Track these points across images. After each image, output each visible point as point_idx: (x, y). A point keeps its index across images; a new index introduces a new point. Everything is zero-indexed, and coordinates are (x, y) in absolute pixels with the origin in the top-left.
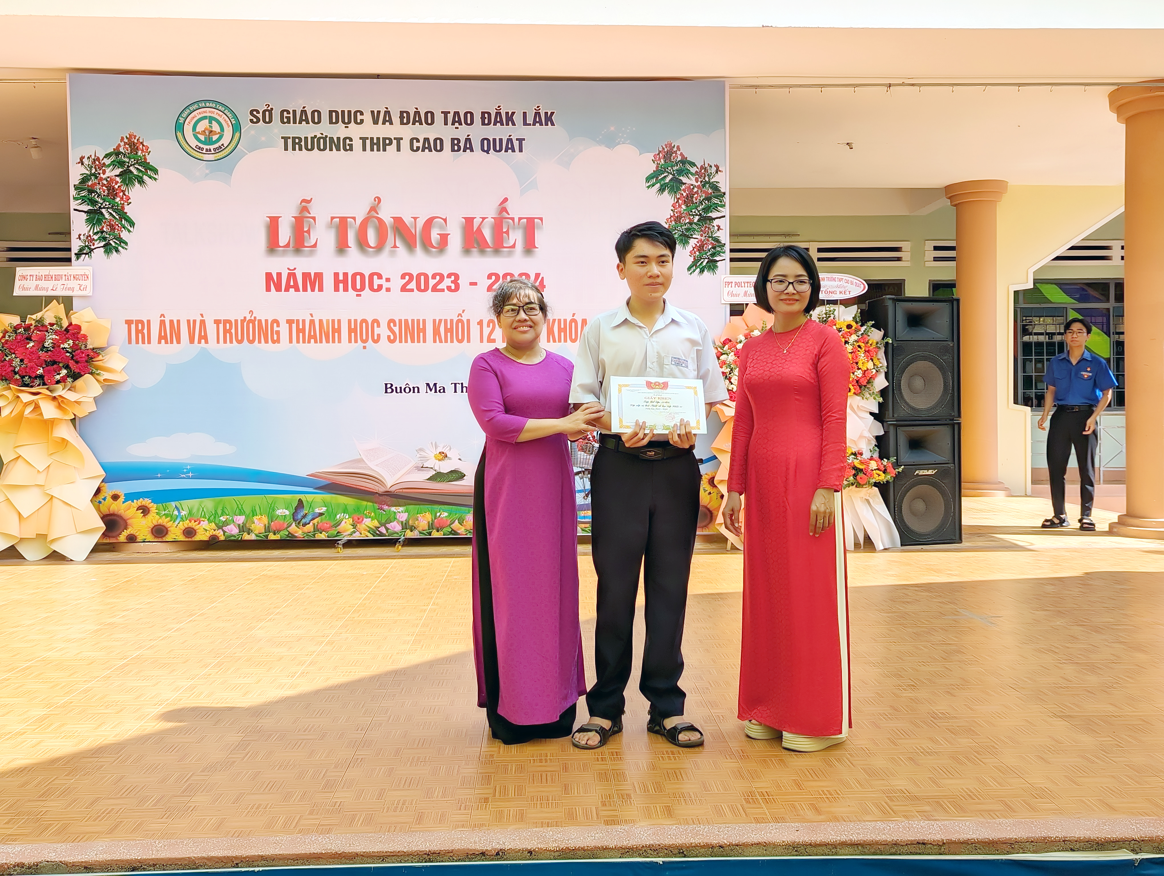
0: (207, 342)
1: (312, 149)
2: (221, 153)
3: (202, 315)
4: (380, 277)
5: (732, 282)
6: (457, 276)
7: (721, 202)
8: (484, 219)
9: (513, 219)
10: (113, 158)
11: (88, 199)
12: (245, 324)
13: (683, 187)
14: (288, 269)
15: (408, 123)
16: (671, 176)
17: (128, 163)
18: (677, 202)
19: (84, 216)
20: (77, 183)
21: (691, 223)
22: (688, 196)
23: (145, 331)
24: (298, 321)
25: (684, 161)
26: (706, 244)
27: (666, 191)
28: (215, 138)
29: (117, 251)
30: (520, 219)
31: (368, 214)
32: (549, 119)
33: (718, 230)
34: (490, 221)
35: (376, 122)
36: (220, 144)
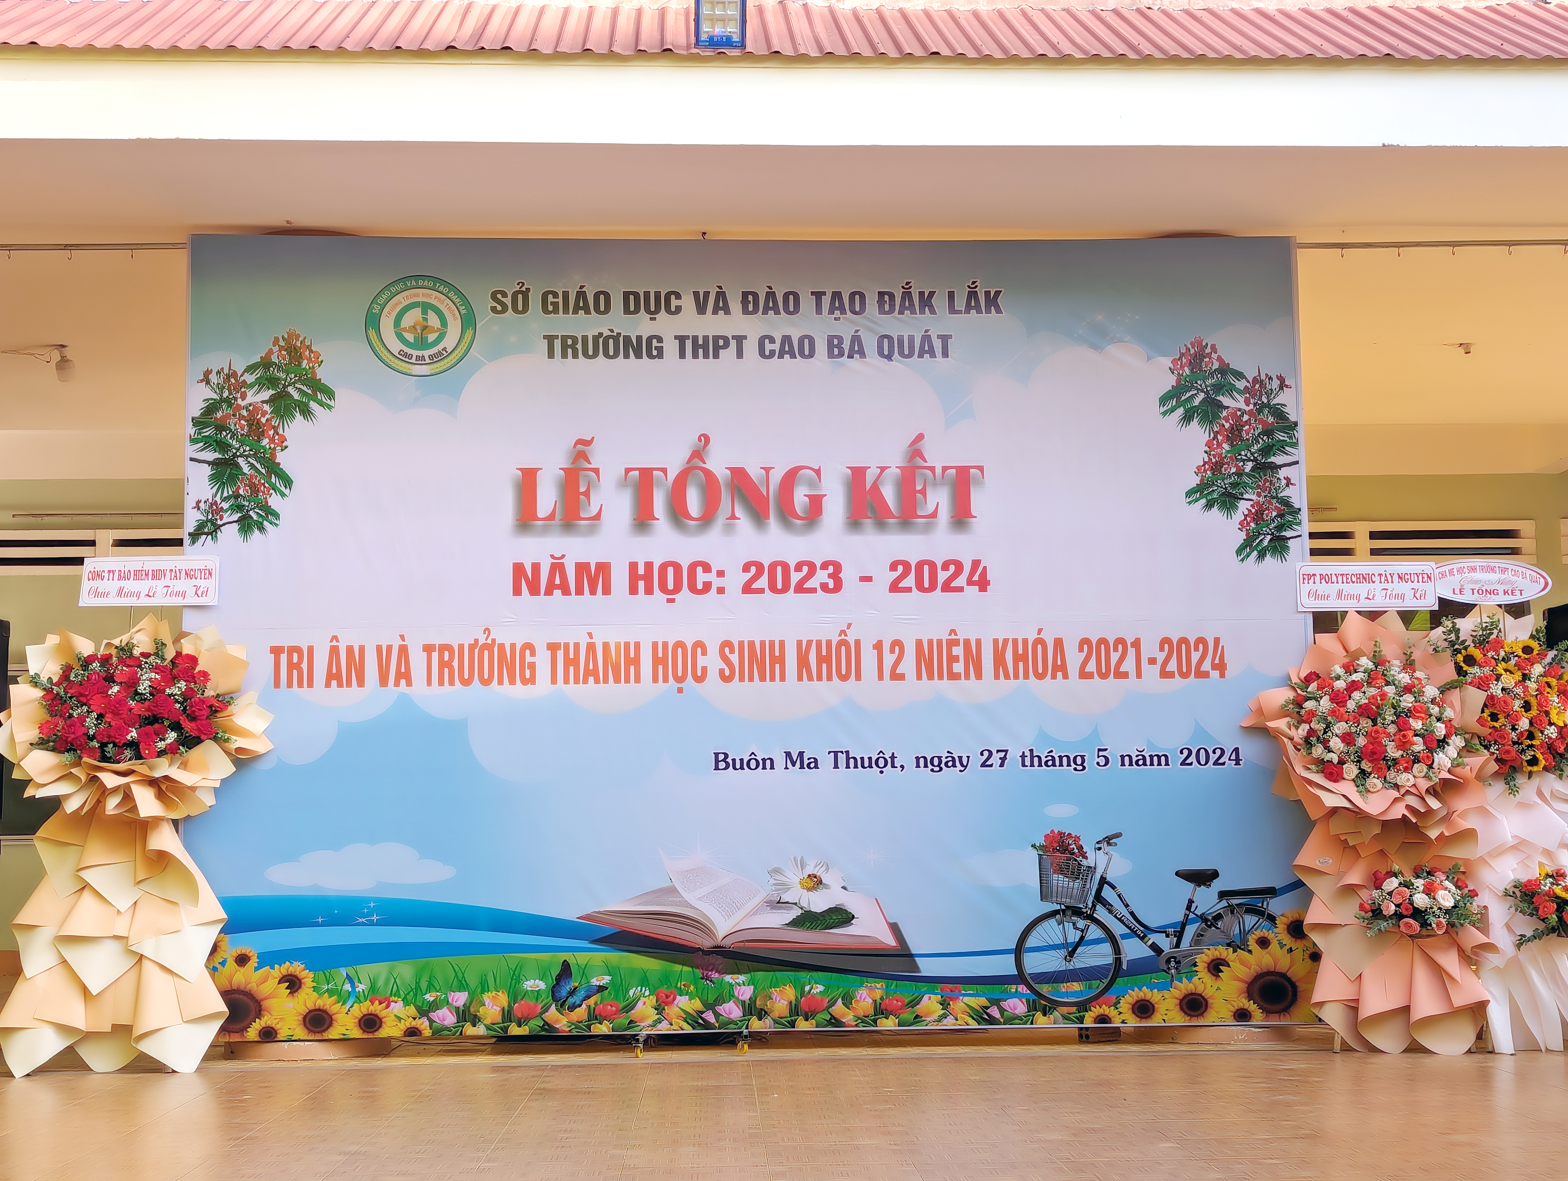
0: (409, 683)
1: (595, 355)
2: (442, 363)
3: (402, 637)
4: (707, 568)
5: (1314, 575)
6: (838, 567)
7: (1290, 438)
8: (883, 469)
9: (932, 469)
10: (259, 373)
11: (216, 441)
12: (476, 651)
13: (1225, 413)
14: (552, 556)
15: (756, 310)
16: (1202, 396)
17: (286, 380)
18: (1215, 438)
19: (207, 470)
20: (197, 414)
21: (1240, 473)
22: (1233, 428)
23: (305, 666)
24: (567, 646)
25: (1224, 370)
26: (1267, 509)
27: (1195, 420)
28: (431, 337)
29: (261, 529)
30: (945, 469)
31: (688, 462)
32: (992, 301)
33: (1287, 485)
34: (894, 472)
35: (701, 309)
36: (440, 347)
